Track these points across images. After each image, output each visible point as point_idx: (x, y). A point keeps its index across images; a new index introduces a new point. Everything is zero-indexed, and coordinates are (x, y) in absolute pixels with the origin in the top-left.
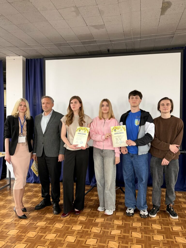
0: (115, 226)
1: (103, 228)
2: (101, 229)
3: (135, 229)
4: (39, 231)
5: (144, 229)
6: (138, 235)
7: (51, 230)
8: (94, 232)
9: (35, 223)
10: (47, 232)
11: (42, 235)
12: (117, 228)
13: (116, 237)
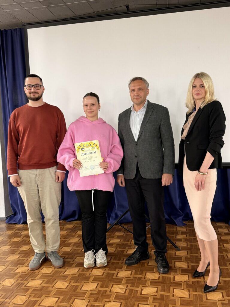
0: (147, 281)
1: (129, 285)
2: (127, 287)
3: (178, 285)
4: (31, 295)
5: (192, 283)
6: (183, 293)
7: (50, 292)
8: (115, 292)
9: (25, 283)
10: (44, 296)
11: (35, 300)
12: (150, 285)
13: (149, 297)
